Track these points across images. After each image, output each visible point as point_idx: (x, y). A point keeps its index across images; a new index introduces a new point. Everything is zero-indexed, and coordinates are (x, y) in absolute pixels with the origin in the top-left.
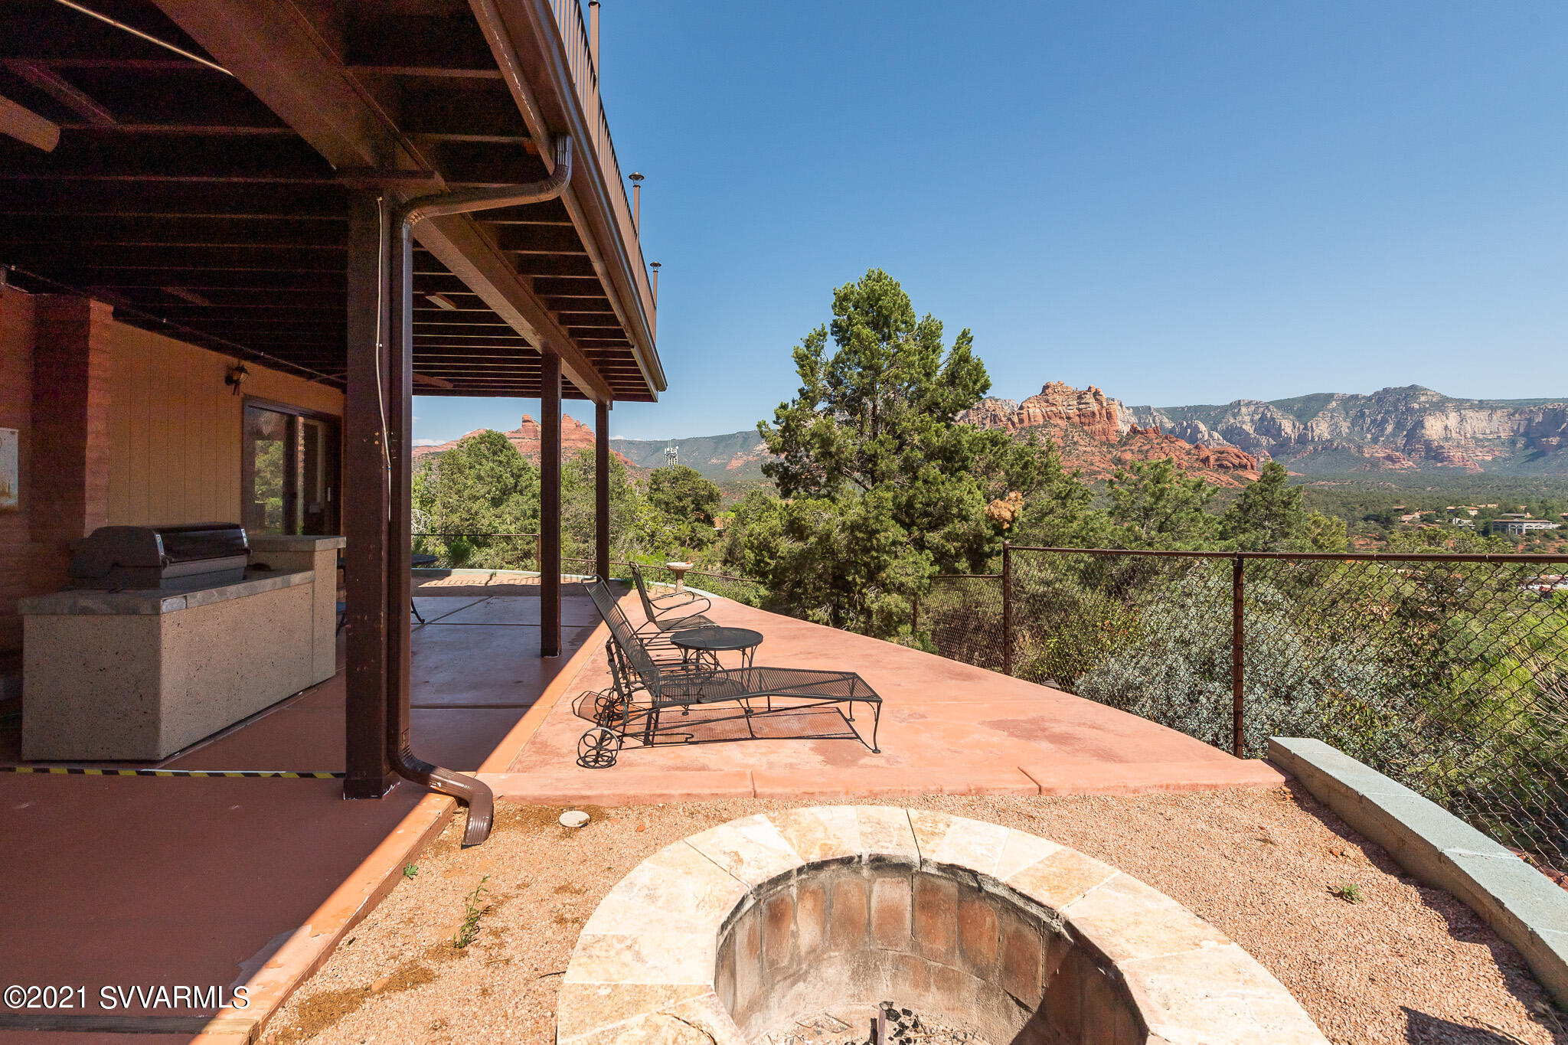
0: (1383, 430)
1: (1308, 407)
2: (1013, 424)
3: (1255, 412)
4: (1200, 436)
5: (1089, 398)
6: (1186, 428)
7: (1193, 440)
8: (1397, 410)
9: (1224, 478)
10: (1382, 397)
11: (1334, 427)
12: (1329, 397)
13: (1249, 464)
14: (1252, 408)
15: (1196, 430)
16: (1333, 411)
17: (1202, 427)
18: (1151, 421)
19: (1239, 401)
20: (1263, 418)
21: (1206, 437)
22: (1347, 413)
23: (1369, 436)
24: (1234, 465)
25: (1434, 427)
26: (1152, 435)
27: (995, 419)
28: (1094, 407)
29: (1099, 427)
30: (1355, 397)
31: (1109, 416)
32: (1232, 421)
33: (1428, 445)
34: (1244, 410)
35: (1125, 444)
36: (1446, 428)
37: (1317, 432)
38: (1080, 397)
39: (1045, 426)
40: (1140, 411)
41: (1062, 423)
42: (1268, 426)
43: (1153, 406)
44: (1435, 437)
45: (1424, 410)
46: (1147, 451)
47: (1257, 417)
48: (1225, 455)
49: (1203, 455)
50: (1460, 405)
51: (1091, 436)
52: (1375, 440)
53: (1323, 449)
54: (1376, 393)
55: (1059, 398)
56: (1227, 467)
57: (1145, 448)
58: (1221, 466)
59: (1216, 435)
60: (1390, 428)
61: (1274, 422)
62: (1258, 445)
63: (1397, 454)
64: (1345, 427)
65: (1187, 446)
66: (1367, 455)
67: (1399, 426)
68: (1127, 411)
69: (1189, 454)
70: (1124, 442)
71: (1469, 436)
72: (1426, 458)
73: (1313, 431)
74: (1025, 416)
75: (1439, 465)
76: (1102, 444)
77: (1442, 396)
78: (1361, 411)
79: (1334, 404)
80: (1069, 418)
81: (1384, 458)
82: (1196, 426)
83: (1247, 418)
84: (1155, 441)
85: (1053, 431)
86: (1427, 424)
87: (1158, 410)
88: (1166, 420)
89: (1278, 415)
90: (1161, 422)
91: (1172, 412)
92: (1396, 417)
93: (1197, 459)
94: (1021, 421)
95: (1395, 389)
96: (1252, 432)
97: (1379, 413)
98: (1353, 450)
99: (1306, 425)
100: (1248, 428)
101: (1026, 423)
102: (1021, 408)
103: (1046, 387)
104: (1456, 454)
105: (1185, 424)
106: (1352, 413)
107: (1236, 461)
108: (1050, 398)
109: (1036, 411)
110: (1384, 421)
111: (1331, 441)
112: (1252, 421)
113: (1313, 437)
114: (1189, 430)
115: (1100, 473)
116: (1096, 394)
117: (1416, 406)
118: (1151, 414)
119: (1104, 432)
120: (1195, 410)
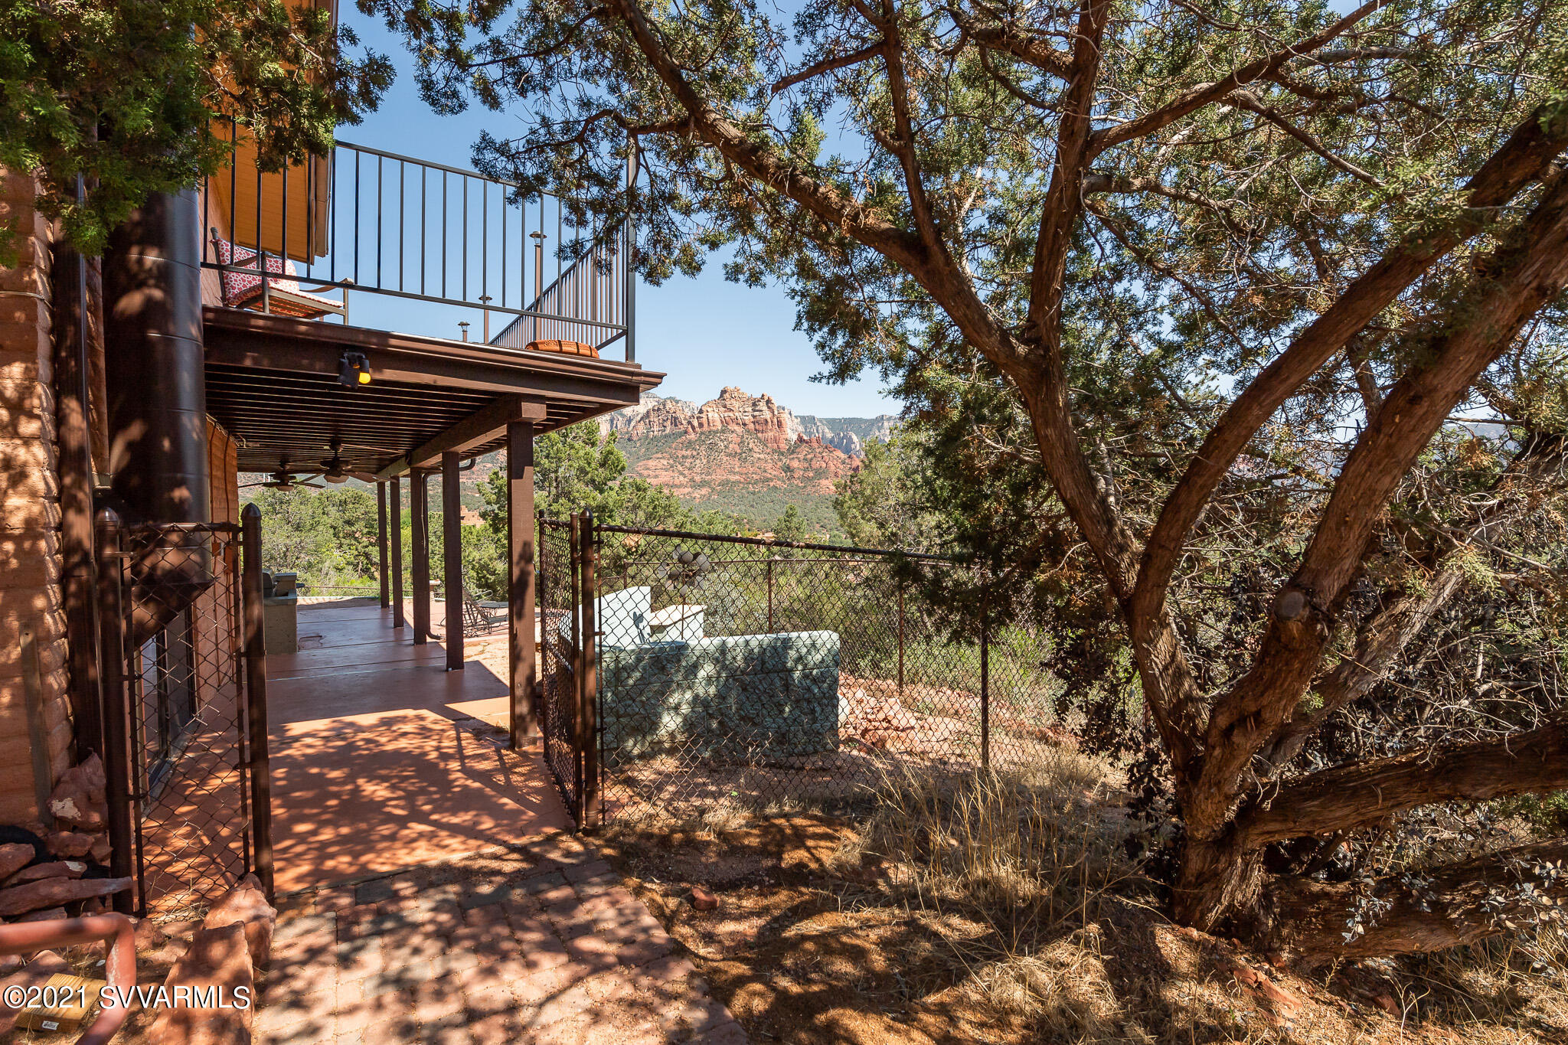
2: (693, 428)
4: (852, 446)
5: (762, 406)
6: (842, 438)
7: (847, 450)
15: (850, 440)
17: (855, 438)
18: (815, 431)
19: (883, 416)
21: (857, 447)
26: (815, 445)
27: (675, 421)
28: (767, 415)
29: (770, 434)
31: (780, 424)
32: (877, 433)
35: (793, 452)
38: (754, 404)
39: (723, 431)
40: (807, 421)
41: (739, 429)
43: (817, 416)
46: (811, 460)
51: (764, 443)
55: (736, 404)
57: (809, 456)
65: (843, 456)
68: (795, 420)
69: (845, 464)
70: (792, 451)
74: (704, 420)
76: (774, 451)
80: (745, 425)
82: (850, 437)
84: (818, 451)
85: (732, 437)
87: (821, 420)
88: (827, 430)
90: (823, 432)
91: (832, 423)
93: (850, 468)
94: (701, 425)
101: (706, 428)
102: (701, 412)
103: (724, 392)
105: (842, 434)
108: (728, 403)
109: (714, 416)
114: (844, 441)
115: (771, 480)
116: (768, 402)
118: (815, 424)
119: (776, 440)
120: (850, 422)
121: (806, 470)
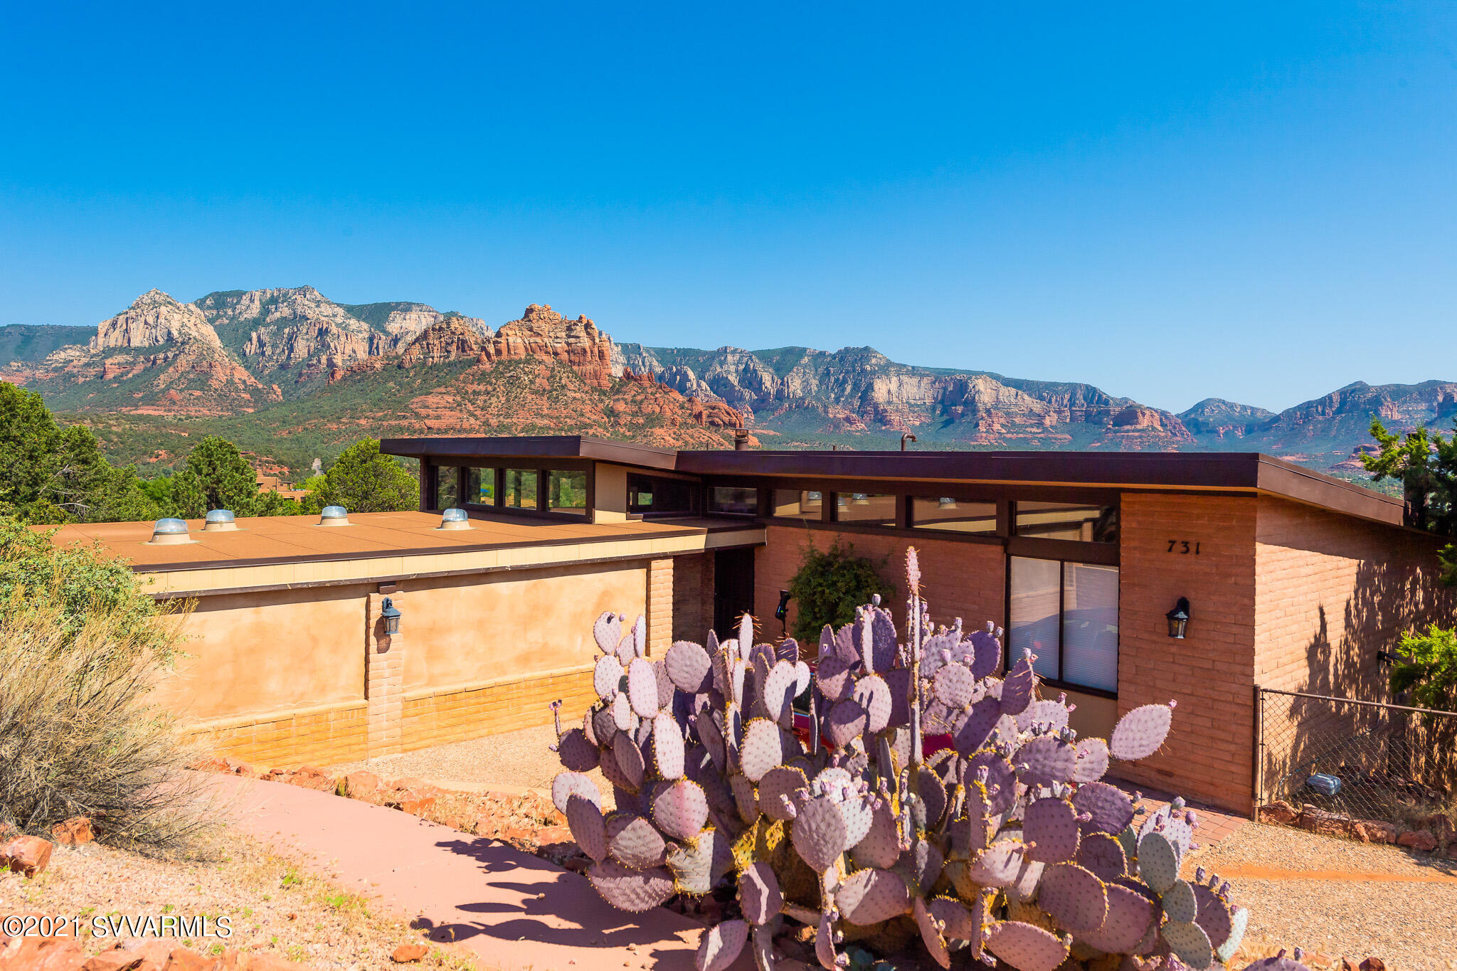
0: (844, 390)
1: (784, 360)
2: (488, 355)
3: (740, 362)
4: (688, 385)
5: (580, 330)
6: (676, 374)
7: (684, 389)
8: (854, 371)
9: (716, 437)
10: (843, 355)
11: (806, 384)
12: (802, 352)
13: (738, 422)
14: (737, 357)
15: (685, 378)
16: (805, 367)
17: (691, 375)
18: (640, 363)
19: (726, 348)
20: (746, 370)
21: (695, 387)
22: (816, 370)
23: (833, 396)
24: (724, 423)
25: (882, 390)
26: (646, 383)
27: (463, 345)
28: (585, 342)
29: (589, 368)
30: (822, 354)
31: (602, 355)
32: (719, 369)
33: (876, 406)
34: (730, 358)
35: (618, 392)
36: (889, 392)
37: (792, 388)
38: (569, 329)
39: (527, 362)
40: (631, 350)
41: (549, 360)
42: (750, 379)
43: (642, 345)
44: (881, 400)
45: (873, 373)
46: (641, 402)
47: (741, 367)
48: (716, 411)
49: (696, 410)
50: (901, 369)
51: (582, 378)
52: (837, 400)
53: (797, 407)
54: (840, 352)
55: (545, 327)
56: (718, 425)
57: (639, 398)
58: (712, 423)
59: (704, 384)
60: (849, 388)
61: (756, 374)
62: (741, 399)
63: (854, 415)
64: (814, 383)
65: (681, 398)
66: (831, 416)
67: (856, 387)
68: (616, 349)
69: (683, 408)
70: (617, 388)
71: (905, 401)
72: (874, 421)
73: (788, 387)
74: (503, 346)
75: (884, 428)
76: (594, 389)
77: (888, 360)
78: (827, 369)
79: (806, 360)
80: (556, 354)
81: (844, 419)
82: (686, 372)
83: (733, 368)
84: (650, 391)
85: (539, 369)
86: (876, 387)
87: (647, 350)
88: (655, 363)
89: (759, 366)
90: (650, 365)
91: (662, 354)
92: (854, 376)
93: (690, 414)
94: (498, 352)
95: (854, 349)
96: (736, 384)
97: (841, 372)
98: (821, 410)
99: (783, 379)
100: (733, 379)
101: (505, 356)
102: (499, 335)
103: (529, 311)
104: (895, 418)
105: (674, 369)
106: (821, 370)
107: (726, 419)
108: (535, 325)
109: (517, 340)
110: (845, 381)
111: (803, 399)
112: (737, 371)
113: (788, 393)
114: (678, 377)
115: (591, 426)
116: (588, 326)
117: (868, 368)
118: (640, 354)
119: (596, 376)
120: (686, 353)
121: (634, 414)
